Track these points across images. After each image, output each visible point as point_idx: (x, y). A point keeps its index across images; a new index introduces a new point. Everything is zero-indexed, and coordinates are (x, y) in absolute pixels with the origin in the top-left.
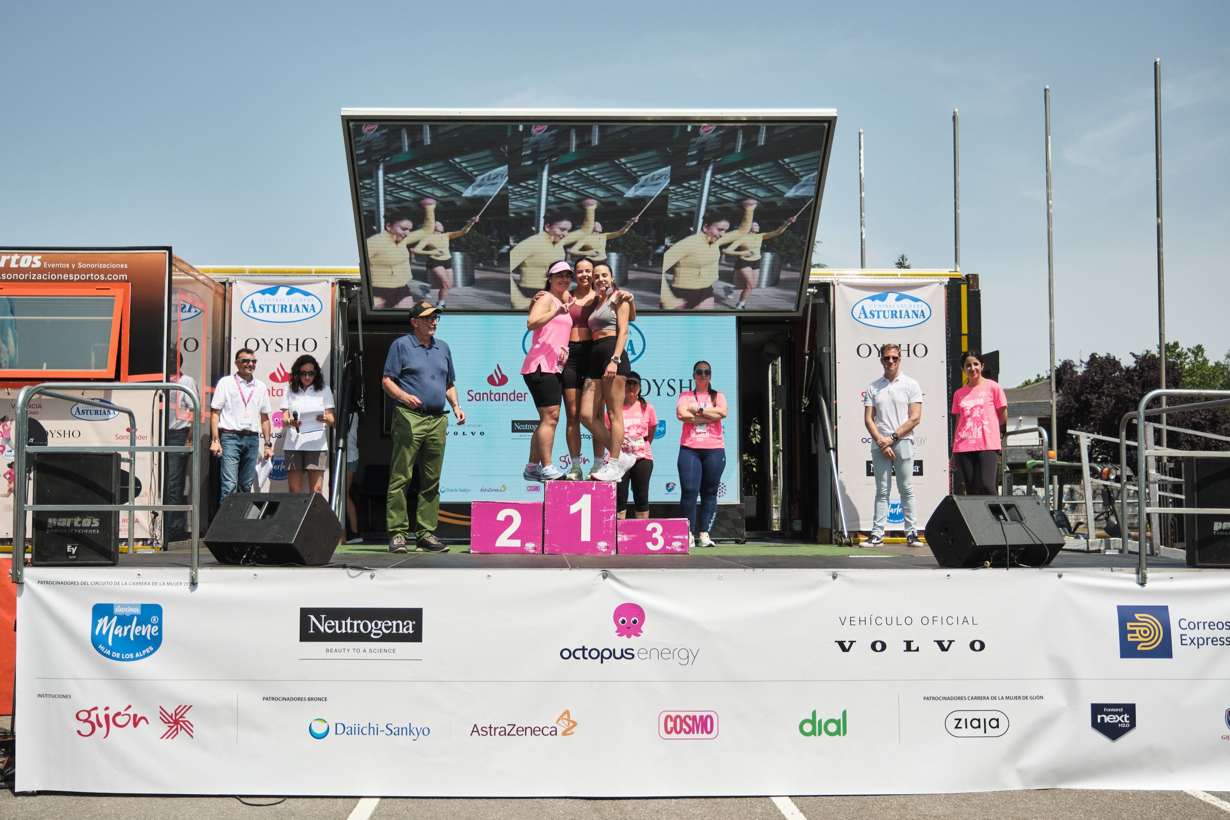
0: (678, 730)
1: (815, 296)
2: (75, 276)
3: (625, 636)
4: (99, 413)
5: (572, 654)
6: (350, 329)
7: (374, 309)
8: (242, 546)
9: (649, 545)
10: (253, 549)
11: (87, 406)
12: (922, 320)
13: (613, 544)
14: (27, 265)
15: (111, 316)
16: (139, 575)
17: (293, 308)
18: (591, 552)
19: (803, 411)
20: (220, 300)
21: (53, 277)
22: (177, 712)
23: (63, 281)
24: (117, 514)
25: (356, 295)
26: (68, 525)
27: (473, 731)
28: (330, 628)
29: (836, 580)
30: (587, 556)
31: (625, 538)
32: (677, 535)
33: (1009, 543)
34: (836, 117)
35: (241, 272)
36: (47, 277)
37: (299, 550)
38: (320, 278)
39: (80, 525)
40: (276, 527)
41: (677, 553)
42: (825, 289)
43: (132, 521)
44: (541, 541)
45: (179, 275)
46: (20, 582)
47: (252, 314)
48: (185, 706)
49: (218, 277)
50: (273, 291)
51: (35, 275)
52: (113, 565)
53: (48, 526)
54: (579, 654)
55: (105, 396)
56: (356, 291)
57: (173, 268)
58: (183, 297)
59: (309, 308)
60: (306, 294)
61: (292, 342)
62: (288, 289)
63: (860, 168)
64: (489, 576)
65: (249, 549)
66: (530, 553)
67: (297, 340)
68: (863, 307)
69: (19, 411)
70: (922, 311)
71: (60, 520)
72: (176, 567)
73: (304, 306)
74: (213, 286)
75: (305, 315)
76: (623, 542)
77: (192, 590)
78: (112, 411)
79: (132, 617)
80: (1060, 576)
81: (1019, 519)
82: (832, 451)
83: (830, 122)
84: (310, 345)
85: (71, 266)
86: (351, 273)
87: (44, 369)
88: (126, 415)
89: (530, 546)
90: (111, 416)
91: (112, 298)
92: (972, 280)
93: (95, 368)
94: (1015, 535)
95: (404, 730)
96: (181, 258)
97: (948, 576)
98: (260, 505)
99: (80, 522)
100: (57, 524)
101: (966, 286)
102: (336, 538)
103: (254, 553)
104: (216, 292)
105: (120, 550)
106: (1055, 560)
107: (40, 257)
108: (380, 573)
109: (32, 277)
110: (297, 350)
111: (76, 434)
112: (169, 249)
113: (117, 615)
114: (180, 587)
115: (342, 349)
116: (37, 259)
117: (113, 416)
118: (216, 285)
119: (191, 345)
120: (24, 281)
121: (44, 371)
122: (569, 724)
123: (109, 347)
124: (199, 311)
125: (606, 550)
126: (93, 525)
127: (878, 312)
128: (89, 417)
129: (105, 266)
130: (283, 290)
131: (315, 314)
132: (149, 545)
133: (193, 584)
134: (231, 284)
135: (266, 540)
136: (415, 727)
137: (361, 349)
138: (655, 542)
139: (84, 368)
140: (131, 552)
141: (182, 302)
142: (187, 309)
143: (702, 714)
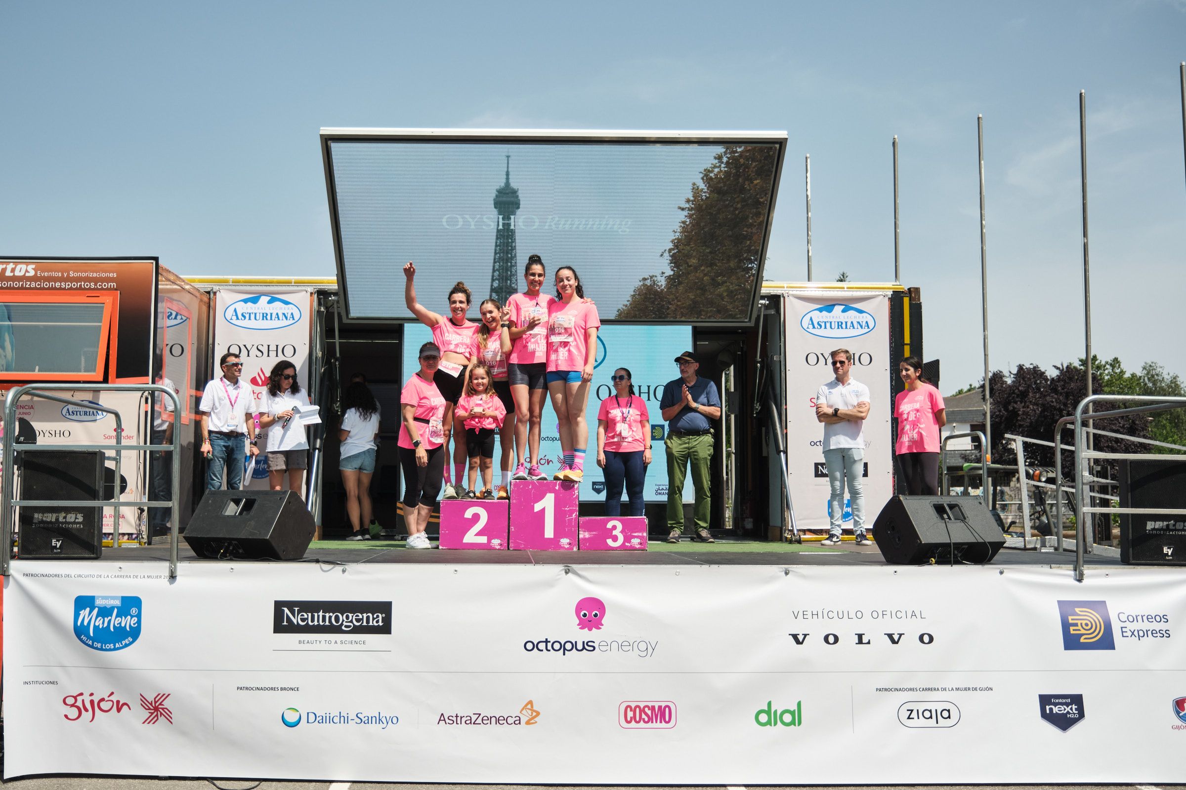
0: (638, 719)
1: (766, 307)
2: (67, 284)
3: (586, 629)
4: (88, 414)
5: (536, 646)
6: (328, 337)
7: (350, 317)
8: (220, 541)
9: (610, 542)
10: (230, 544)
11: (76, 407)
12: (867, 330)
13: (575, 541)
14: (22, 274)
15: (101, 322)
16: (120, 568)
17: (274, 316)
18: (554, 548)
19: (755, 415)
20: (205, 309)
21: (46, 285)
22: (157, 699)
23: (55, 289)
24: (101, 509)
25: (333, 304)
26: (54, 520)
27: (440, 720)
28: (303, 620)
29: (788, 576)
30: (550, 552)
31: (587, 535)
32: (636, 532)
33: (953, 541)
34: (787, 139)
35: (225, 282)
36: (41, 285)
37: (274, 544)
38: (300, 288)
39: (64, 520)
40: (253, 523)
41: (635, 549)
42: (775, 300)
43: (117, 516)
44: (507, 537)
45: (166, 285)
46: (6, 574)
47: (234, 321)
48: (164, 695)
49: (203, 286)
50: (255, 300)
51: (29, 283)
52: (96, 558)
53: (35, 521)
54: (542, 646)
55: (93, 397)
56: (333, 300)
57: (160, 278)
58: (169, 305)
59: (289, 316)
60: (286, 303)
61: (272, 348)
62: (270, 298)
63: (807, 190)
64: (456, 571)
65: (226, 544)
66: (496, 549)
67: (277, 346)
68: (811, 318)
69: (7, 411)
70: (867, 322)
71: (46, 515)
72: (156, 560)
73: (284, 314)
74: (198, 294)
75: (285, 323)
76: (585, 539)
77: (171, 583)
78: (100, 412)
79: (112, 608)
80: (1001, 573)
81: (963, 518)
82: (782, 453)
83: (781, 143)
84: (289, 351)
85: (63, 275)
86: (329, 283)
87: (36, 372)
88: (113, 416)
89: (496, 542)
90: (98, 417)
91: (102, 305)
92: (914, 293)
93: (85, 372)
94: (959, 534)
95: (374, 719)
96: (167, 268)
97: (896, 572)
98: (237, 502)
99: (65, 518)
100: (42, 519)
101: (908, 298)
102: (310, 533)
103: (231, 548)
104: (201, 300)
105: (103, 544)
106: (996, 558)
107: (33, 266)
108: (352, 567)
109: (26, 285)
110: (277, 356)
111: (66, 434)
112: (156, 259)
113: (98, 607)
114: (159, 580)
115: (320, 354)
116: (31, 267)
117: (102, 416)
118: (201, 294)
119: (177, 350)
120: (18, 288)
121: (37, 374)
122: (532, 713)
123: (97, 352)
124: (184, 318)
125: (568, 546)
126: (77, 520)
127: (825, 322)
128: (78, 417)
129: (95, 275)
130: (264, 300)
131: (294, 321)
132: (134, 540)
133: (173, 577)
134: (215, 293)
135: (243, 534)
136: (384, 716)
137: (338, 355)
138: (615, 539)
139: (74, 372)
140: (116, 546)
141: (168, 310)
142: (173, 316)
143: (660, 704)
